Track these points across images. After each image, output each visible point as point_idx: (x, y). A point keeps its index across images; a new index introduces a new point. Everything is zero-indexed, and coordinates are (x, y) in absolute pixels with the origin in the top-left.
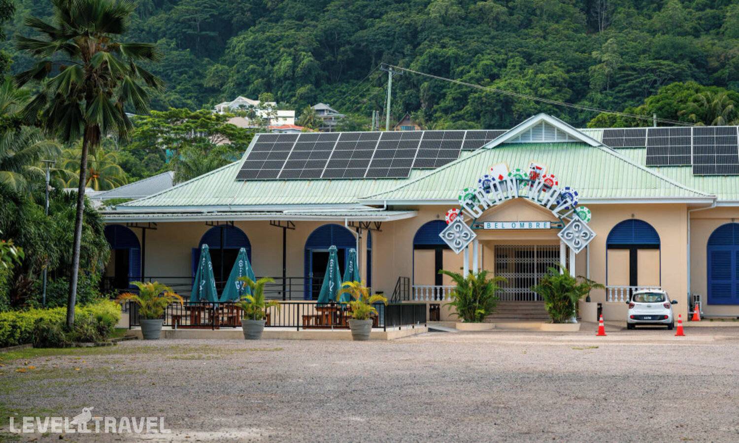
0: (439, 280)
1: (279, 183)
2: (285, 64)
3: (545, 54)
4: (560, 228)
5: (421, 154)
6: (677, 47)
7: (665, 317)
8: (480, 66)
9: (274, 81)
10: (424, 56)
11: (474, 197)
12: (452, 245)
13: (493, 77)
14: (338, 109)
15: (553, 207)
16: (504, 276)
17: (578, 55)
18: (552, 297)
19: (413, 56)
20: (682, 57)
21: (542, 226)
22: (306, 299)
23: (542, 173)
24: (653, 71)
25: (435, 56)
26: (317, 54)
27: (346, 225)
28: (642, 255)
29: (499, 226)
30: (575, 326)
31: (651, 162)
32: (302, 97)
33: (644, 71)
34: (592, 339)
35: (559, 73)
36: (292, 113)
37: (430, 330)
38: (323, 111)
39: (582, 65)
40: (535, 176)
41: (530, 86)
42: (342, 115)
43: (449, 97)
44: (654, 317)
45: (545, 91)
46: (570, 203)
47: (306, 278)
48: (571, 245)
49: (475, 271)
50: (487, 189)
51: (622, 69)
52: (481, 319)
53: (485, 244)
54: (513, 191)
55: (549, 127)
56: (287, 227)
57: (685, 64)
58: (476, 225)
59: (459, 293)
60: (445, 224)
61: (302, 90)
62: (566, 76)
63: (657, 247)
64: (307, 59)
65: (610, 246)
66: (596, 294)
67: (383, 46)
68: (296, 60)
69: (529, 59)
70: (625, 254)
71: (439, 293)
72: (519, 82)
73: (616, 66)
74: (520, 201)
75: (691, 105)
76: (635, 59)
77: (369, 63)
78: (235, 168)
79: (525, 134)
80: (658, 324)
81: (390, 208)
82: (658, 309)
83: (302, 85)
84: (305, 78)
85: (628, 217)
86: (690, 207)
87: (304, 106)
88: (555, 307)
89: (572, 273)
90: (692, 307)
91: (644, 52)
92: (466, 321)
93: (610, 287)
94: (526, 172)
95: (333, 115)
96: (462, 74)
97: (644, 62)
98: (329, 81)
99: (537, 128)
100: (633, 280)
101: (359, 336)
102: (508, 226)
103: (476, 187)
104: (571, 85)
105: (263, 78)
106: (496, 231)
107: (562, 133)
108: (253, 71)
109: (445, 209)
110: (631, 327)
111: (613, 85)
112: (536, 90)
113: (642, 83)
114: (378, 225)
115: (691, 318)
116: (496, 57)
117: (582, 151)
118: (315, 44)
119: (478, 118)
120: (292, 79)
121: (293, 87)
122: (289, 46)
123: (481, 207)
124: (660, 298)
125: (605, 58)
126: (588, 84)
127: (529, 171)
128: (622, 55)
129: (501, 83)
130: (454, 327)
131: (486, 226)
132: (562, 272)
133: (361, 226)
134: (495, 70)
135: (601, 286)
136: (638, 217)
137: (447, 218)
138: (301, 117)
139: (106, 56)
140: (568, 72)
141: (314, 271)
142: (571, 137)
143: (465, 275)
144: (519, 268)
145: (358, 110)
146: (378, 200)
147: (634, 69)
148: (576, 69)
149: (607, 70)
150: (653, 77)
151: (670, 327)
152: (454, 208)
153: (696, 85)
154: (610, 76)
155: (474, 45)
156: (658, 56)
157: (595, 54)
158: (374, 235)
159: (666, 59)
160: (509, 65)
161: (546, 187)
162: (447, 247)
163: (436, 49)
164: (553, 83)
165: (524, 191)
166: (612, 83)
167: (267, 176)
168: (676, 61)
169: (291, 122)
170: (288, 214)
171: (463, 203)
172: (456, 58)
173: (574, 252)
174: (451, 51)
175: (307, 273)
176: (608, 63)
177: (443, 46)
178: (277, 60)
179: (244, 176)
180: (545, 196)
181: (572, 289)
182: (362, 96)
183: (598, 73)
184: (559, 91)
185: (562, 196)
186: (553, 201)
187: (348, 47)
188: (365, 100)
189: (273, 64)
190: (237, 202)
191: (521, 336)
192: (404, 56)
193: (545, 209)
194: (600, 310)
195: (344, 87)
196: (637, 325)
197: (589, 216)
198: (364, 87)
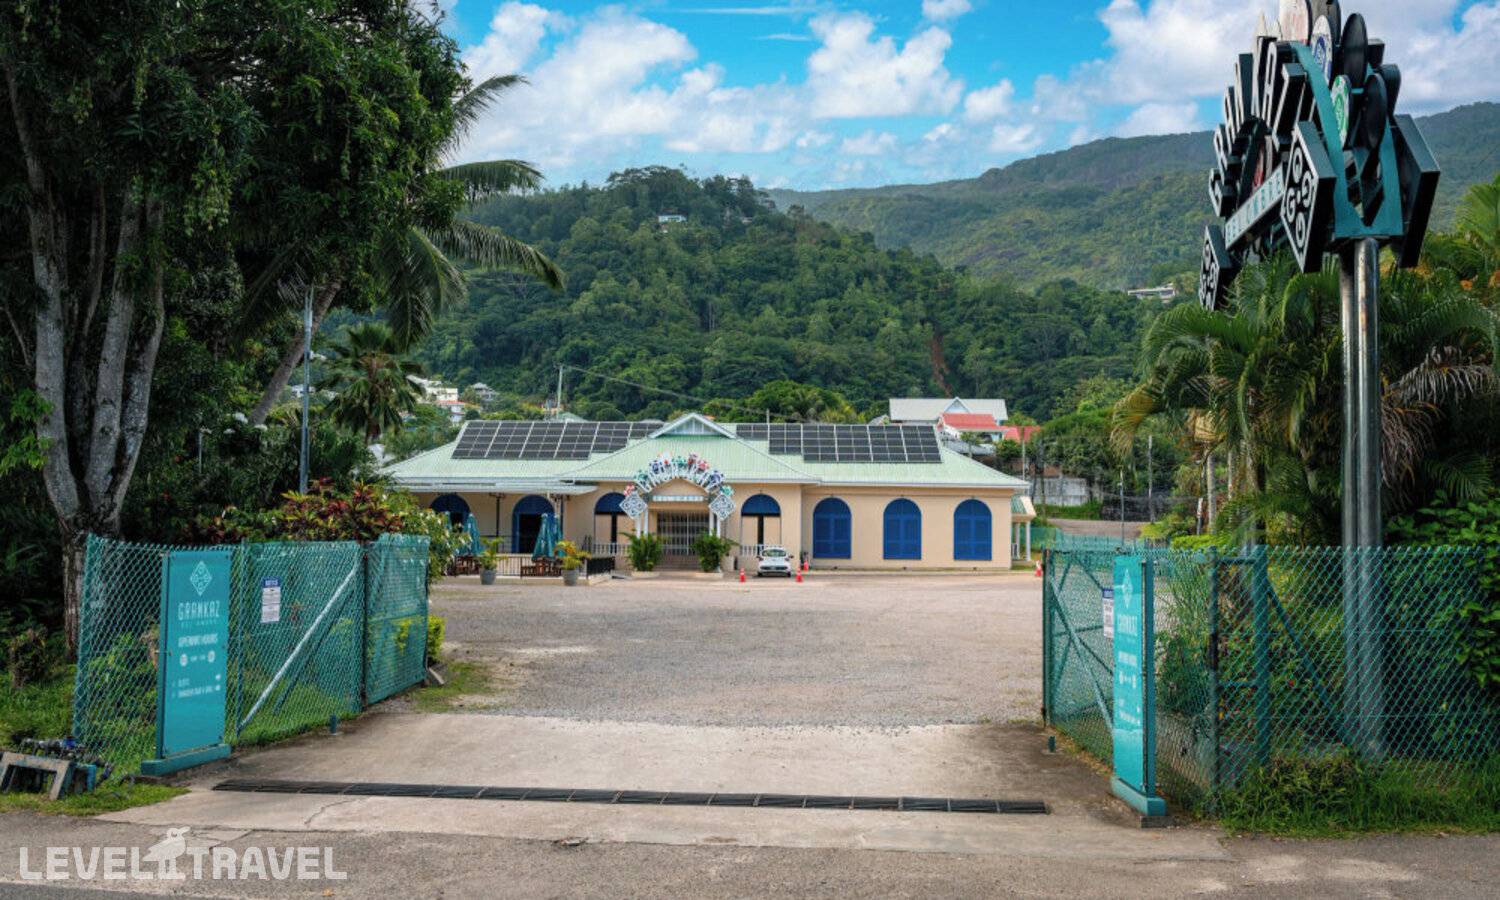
0: (614, 538)
1: (488, 462)
2: (449, 350)
3: (667, 348)
4: (710, 501)
5: (598, 440)
6: (771, 346)
7: (785, 568)
8: (613, 357)
9: (440, 363)
10: (567, 347)
11: (646, 477)
12: (629, 513)
13: (624, 366)
14: (494, 388)
15: (705, 486)
16: (666, 536)
17: (693, 350)
18: (703, 553)
19: (558, 346)
20: (776, 354)
21: (696, 499)
22: (513, 552)
23: (697, 460)
24: (752, 365)
25: (576, 347)
26: (477, 342)
27: (548, 497)
28: (767, 521)
29: (665, 499)
30: (719, 575)
31: (773, 450)
32: (463, 377)
33: (745, 365)
34: (735, 585)
35: (678, 364)
36: (455, 391)
37: (614, 577)
38: (481, 389)
39: (697, 358)
40: (691, 462)
41: (654, 374)
42: (498, 394)
43: (588, 381)
44: (778, 568)
45: (667, 378)
46: (718, 482)
47: (514, 536)
48: (718, 514)
49: (646, 532)
50: (656, 471)
51: (729, 362)
52: (650, 569)
53: (651, 512)
54: (676, 473)
55: (698, 423)
56: (499, 497)
57: (777, 361)
58: (647, 498)
59: (633, 548)
60: (623, 497)
61: (464, 371)
62: (684, 366)
63: (777, 514)
64: (468, 346)
65: (744, 514)
66: (734, 550)
67: (532, 338)
68: (459, 345)
69: (654, 352)
70: (754, 521)
71: (614, 549)
72: (646, 370)
73: (724, 360)
74: (681, 480)
75: (790, 398)
76: (738, 354)
77: (521, 351)
78: (452, 447)
79: (680, 428)
80: (780, 573)
81: (578, 483)
82: (780, 562)
83: (464, 367)
84: (466, 362)
85: (756, 492)
86: (802, 486)
87: (466, 385)
88: (706, 560)
89: (719, 535)
90: (802, 561)
91: (746, 348)
92: (639, 570)
93: (743, 544)
94: (685, 458)
95: (490, 393)
96: (598, 362)
97: (746, 357)
98: (486, 364)
99: (689, 424)
100: (761, 539)
101: (569, 583)
102: (671, 499)
103: (647, 469)
104: (687, 374)
105: (430, 359)
106: (662, 503)
107: (707, 428)
108: (422, 355)
109: (624, 484)
110: (760, 575)
111: (721, 375)
112: (659, 377)
113: (744, 374)
114: (568, 497)
115: (803, 568)
116: (627, 349)
117: (723, 442)
118: (476, 333)
119: (612, 398)
120: (454, 363)
121: (456, 368)
122: (453, 334)
123: (651, 484)
124: (781, 553)
125: (715, 353)
126: (701, 374)
127: (687, 458)
128: (729, 351)
129: (630, 371)
130: (629, 575)
131: (655, 499)
132: (711, 534)
133: (559, 497)
134: (626, 360)
135: (737, 544)
136: (765, 492)
137: (625, 492)
138: (463, 394)
139: (388, 371)
140: (685, 363)
141: (521, 531)
142: (715, 431)
143: (638, 536)
144: (675, 530)
145: (511, 389)
146: (567, 477)
147: (738, 363)
148: (691, 361)
149: (717, 363)
150: (752, 370)
151: (789, 575)
152: (630, 484)
153: (792, 383)
154: (719, 368)
155: (608, 338)
156: (757, 353)
157: (707, 350)
158: (565, 503)
159: (762, 355)
160: (638, 355)
161: (700, 470)
162: (623, 513)
163: (577, 341)
164: (673, 372)
165: (684, 473)
166: (720, 374)
167: (478, 455)
168: (771, 357)
169: (455, 398)
170: (499, 487)
171: (637, 481)
172: (594, 349)
173: (720, 519)
174: (590, 343)
175: (514, 531)
176: (718, 358)
177: (583, 339)
178: (444, 345)
179: (459, 454)
180: (700, 477)
181: (719, 547)
182: (515, 377)
183: (709, 365)
184: (678, 379)
185: (712, 477)
186: (705, 480)
187: (503, 337)
188: (516, 381)
189: (439, 348)
190: (454, 475)
191: (685, 583)
192: (551, 345)
193: (697, 486)
194: (736, 562)
195: (499, 370)
196: (767, 574)
197: (732, 492)
198: (515, 370)
